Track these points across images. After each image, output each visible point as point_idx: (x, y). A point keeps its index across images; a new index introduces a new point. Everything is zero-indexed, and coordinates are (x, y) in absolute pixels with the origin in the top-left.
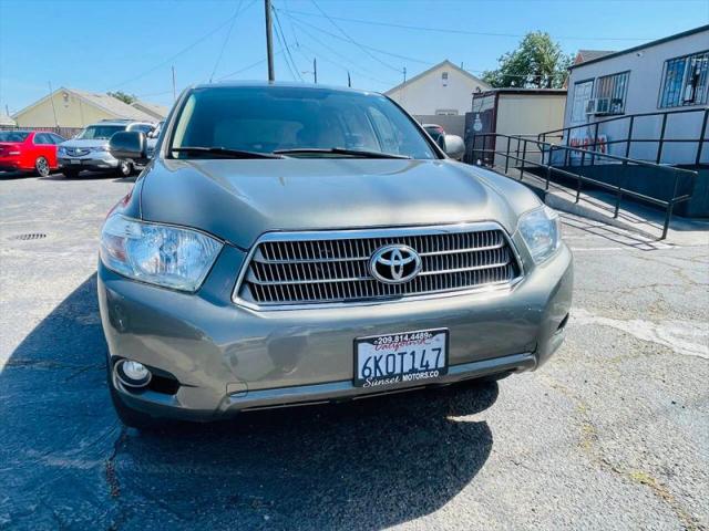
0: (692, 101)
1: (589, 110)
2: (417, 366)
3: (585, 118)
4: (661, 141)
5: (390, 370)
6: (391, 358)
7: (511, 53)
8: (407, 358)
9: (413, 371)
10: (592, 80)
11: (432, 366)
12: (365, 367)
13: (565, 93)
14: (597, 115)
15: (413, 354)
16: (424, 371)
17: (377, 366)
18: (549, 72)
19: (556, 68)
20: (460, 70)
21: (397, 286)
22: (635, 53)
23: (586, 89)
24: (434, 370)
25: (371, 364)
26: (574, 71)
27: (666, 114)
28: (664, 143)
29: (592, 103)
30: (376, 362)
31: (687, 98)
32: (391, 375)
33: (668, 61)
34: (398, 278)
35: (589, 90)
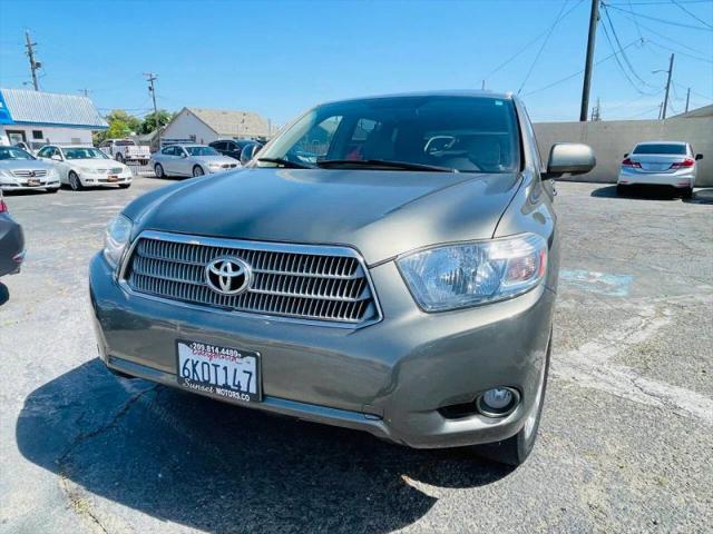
2: (230, 383)
5: (206, 378)
6: (206, 366)
8: (221, 372)
9: (226, 386)
11: (244, 388)
12: (185, 368)
15: (225, 368)
16: (236, 391)
17: (194, 370)
21: (223, 297)
24: (246, 393)
25: (189, 366)
30: (194, 366)
32: (206, 383)
34: (226, 289)
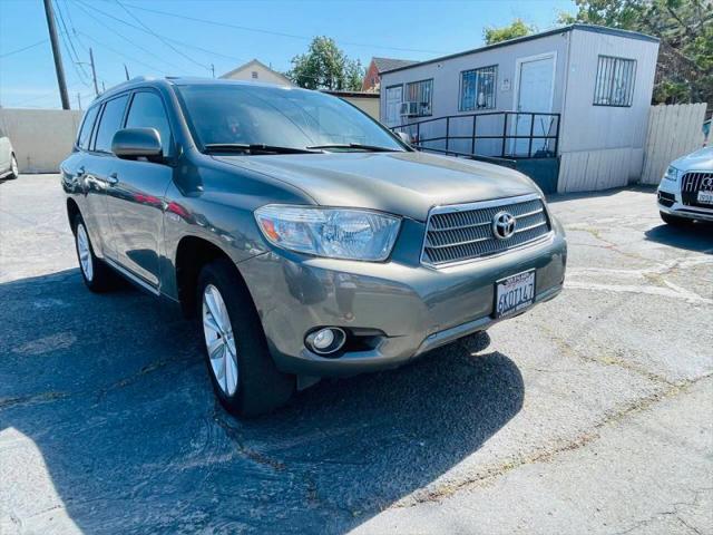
0: (484, 106)
1: (403, 111)
3: (398, 118)
4: (474, 138)
7: (300, 55)
10: (401, 85)
13: (378, 96)
14: (410, 117)
18: (339, 75)
19: (344, 72)
20: (269, 69)
22: (436, 64)
23: (397, 92)
26: (384, 76)
27: (475, 115)
28: (476, 140)
29: (404, 106)
31: (480, 103)
33: (463, 72)
35: (399, 94)
